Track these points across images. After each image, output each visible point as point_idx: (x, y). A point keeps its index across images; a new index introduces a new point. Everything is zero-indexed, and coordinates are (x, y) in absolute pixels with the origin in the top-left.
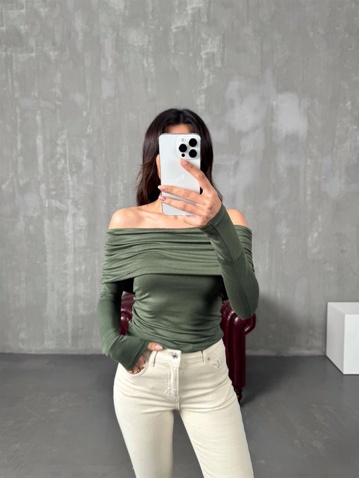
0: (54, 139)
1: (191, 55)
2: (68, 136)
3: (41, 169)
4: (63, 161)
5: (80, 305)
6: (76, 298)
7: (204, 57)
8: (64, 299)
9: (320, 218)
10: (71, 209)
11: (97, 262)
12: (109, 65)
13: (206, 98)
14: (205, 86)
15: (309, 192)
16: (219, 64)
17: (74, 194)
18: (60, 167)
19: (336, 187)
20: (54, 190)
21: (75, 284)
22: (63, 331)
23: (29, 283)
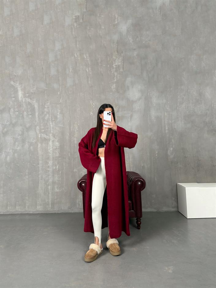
0: (44, 105)
1: (108, 66)
2: (50, 104)
3: (37, 119)
4: (48, 116)
5: (55, 186)
6: (54, 183)
7: (114, 67)
8: (47, 184)
9: (173, 141)
10: (52, 138)
11: (64, 164)
12: (70, 71)
13: (116, 85)
14: (116, 80)
15: (167, 128)
16: (121, 70)
17: (53, 131)
18: (46, 118)
19: (180, 125)
20: (43, 129)
21: (53, 176)
22: (47, 200)
23: (30, 176)
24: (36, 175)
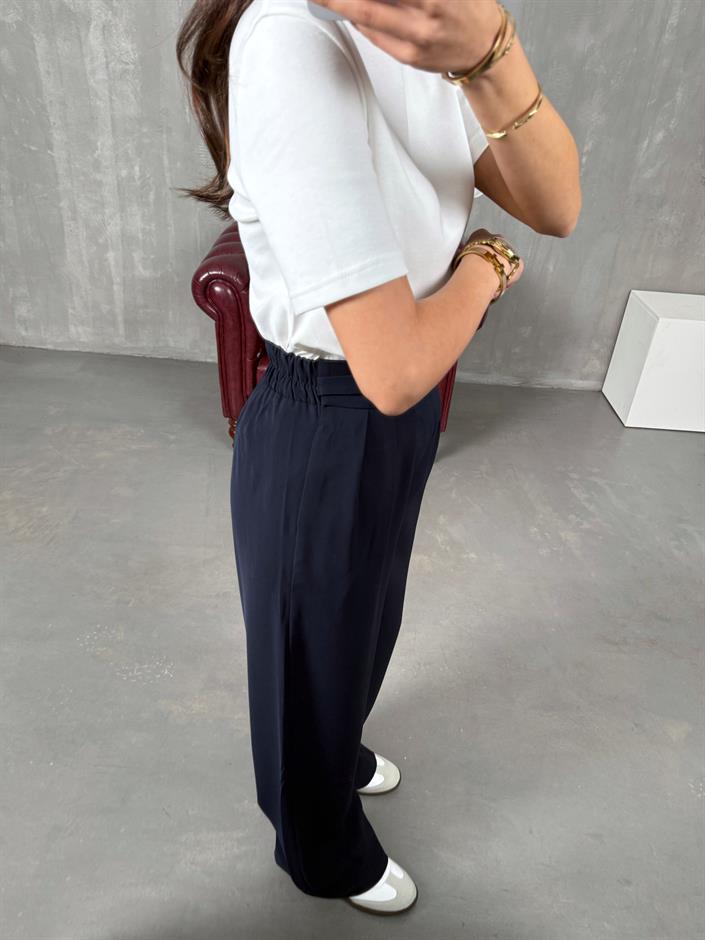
5: (134, 255)
6: (127, 239)
8: (101, 241)
10: (98, 9)
11: (166, 162)
21: (122, 209)
22: (105, 308)
23: (20, 197)
24: (45, 195)
